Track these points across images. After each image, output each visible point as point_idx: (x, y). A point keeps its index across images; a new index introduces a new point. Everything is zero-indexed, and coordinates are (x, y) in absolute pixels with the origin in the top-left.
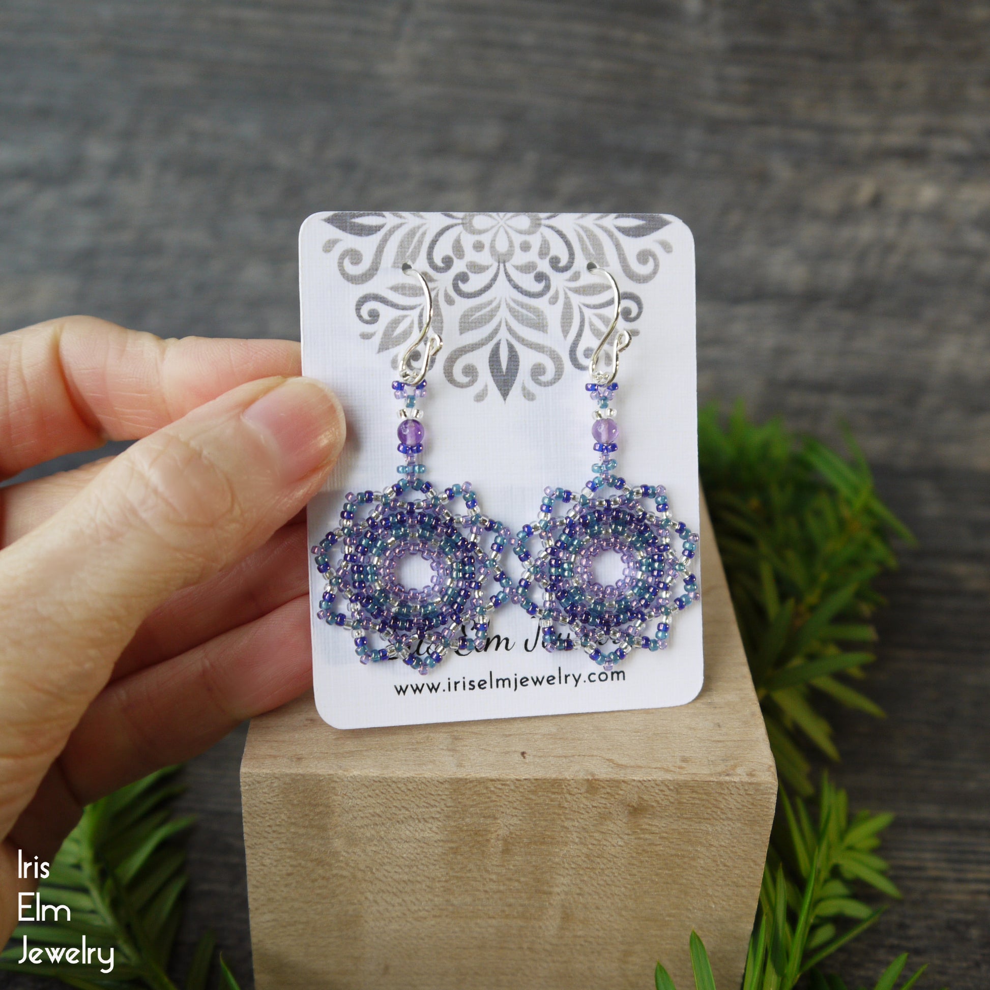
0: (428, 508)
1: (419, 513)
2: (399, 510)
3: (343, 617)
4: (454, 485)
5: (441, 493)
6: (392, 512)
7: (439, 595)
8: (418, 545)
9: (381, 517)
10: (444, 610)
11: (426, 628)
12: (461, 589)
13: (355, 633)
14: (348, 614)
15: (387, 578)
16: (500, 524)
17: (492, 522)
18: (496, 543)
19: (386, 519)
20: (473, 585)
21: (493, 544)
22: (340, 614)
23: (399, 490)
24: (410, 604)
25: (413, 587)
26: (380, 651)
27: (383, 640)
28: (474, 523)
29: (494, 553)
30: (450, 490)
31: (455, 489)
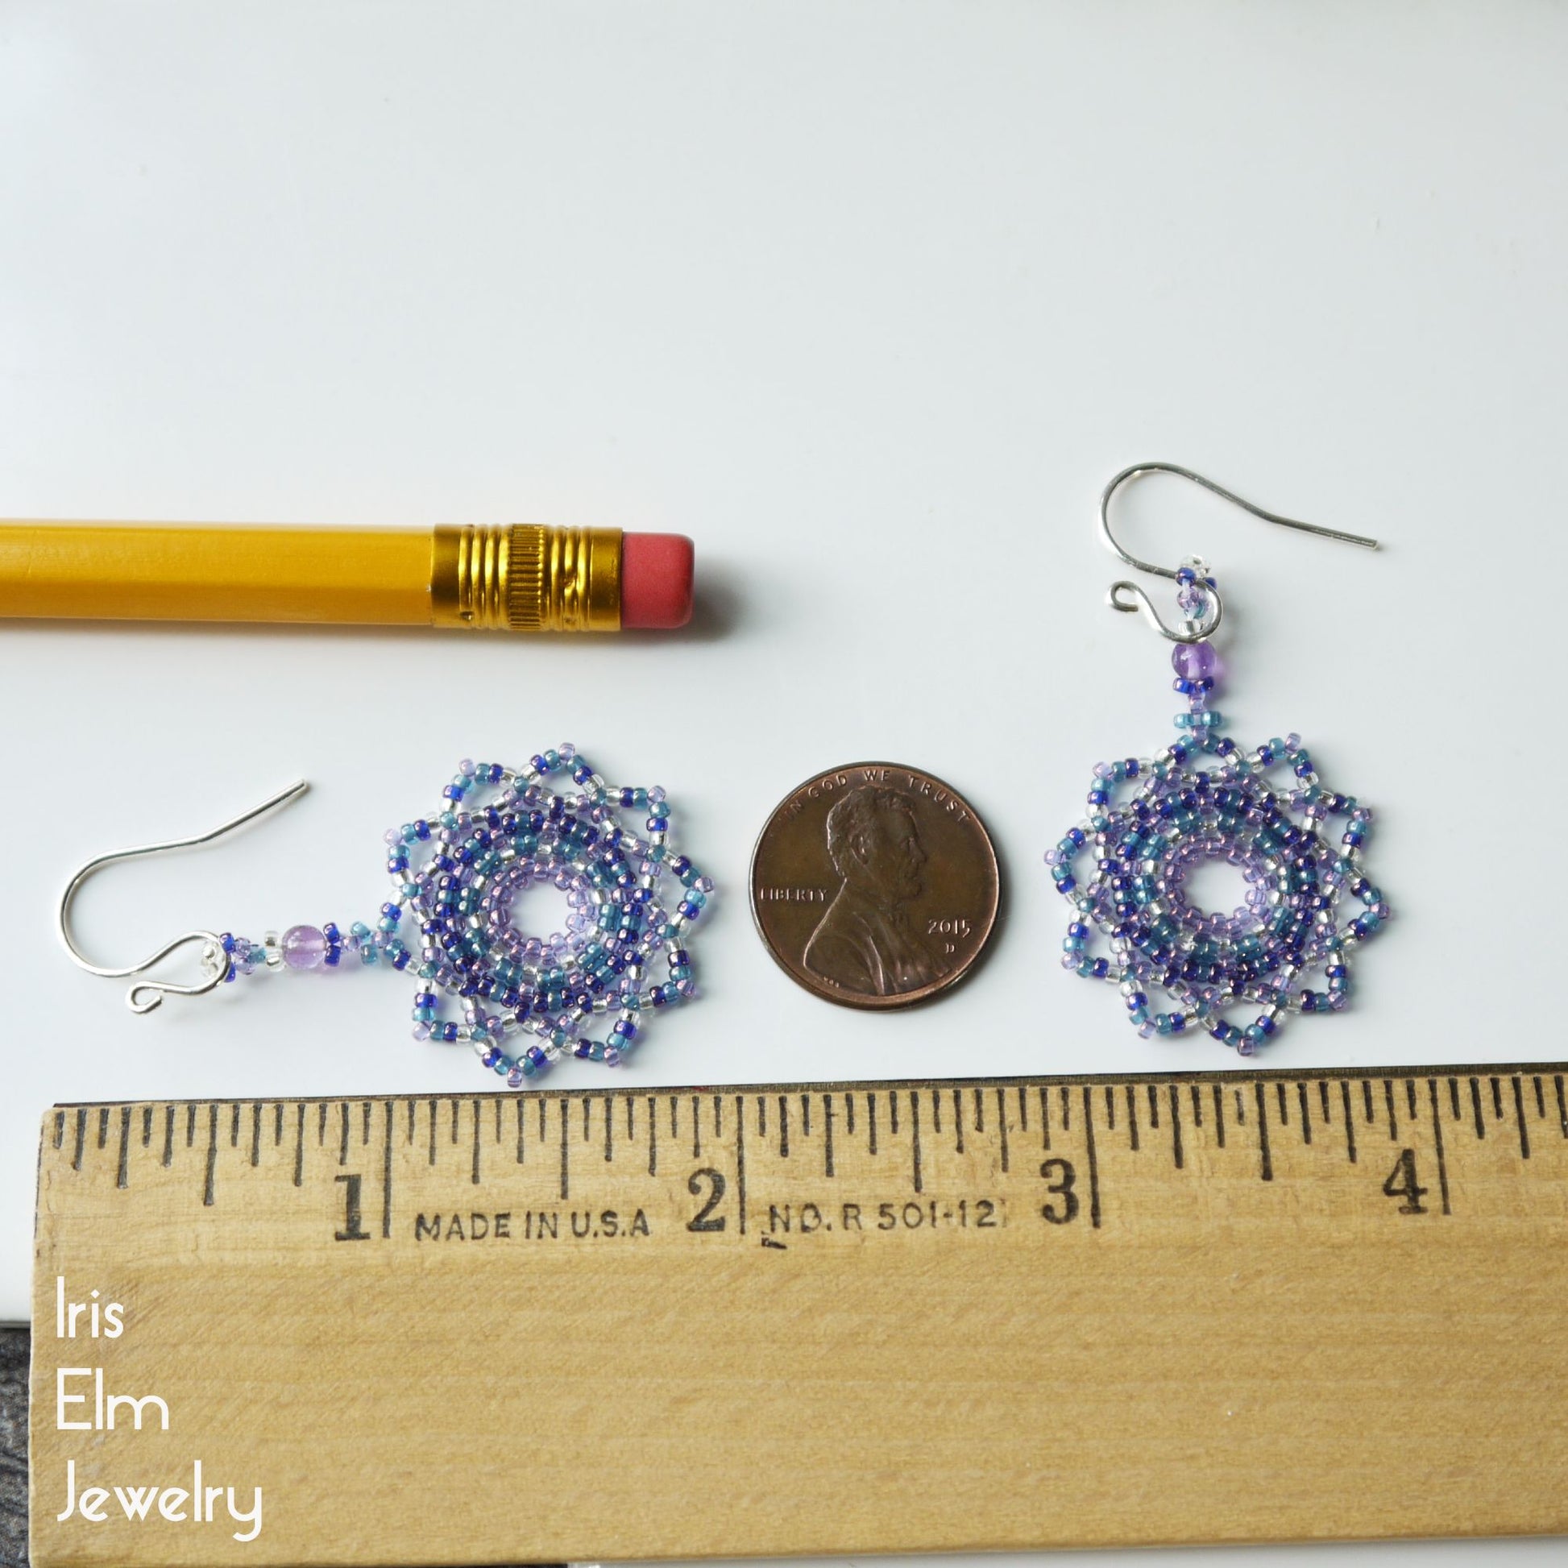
0: (1228, 780)
1: (1217, 790)
2: (1183, 786)
3: (1103, 963)
4: (1271, 741)
5: (1250, 755)
6: (1172, 791)
7: (1261, 921)
8: (1220, 840)
9: (1154, 798)
10: (1271, 945)
11: (1244, 977)
12: (1298, 910)
13: (1126, 987)
14: (1111, 958)
15: (1171, 896)
16: (1353, 800)
17: (1340, 799)
18: (1349, 832)
19: (1161, 802)
20: (1317, 902)
21: (1345, 836)
22: (1098, 959)
23: (1181, 755)
24: (1213, 938)
25: (1218, 911)
26: (1170, 1016)
27: (1173, 998)
28: (1307, 801)
29: (1348, 847)
30: (1265, 748)
31: (1273, 746)
